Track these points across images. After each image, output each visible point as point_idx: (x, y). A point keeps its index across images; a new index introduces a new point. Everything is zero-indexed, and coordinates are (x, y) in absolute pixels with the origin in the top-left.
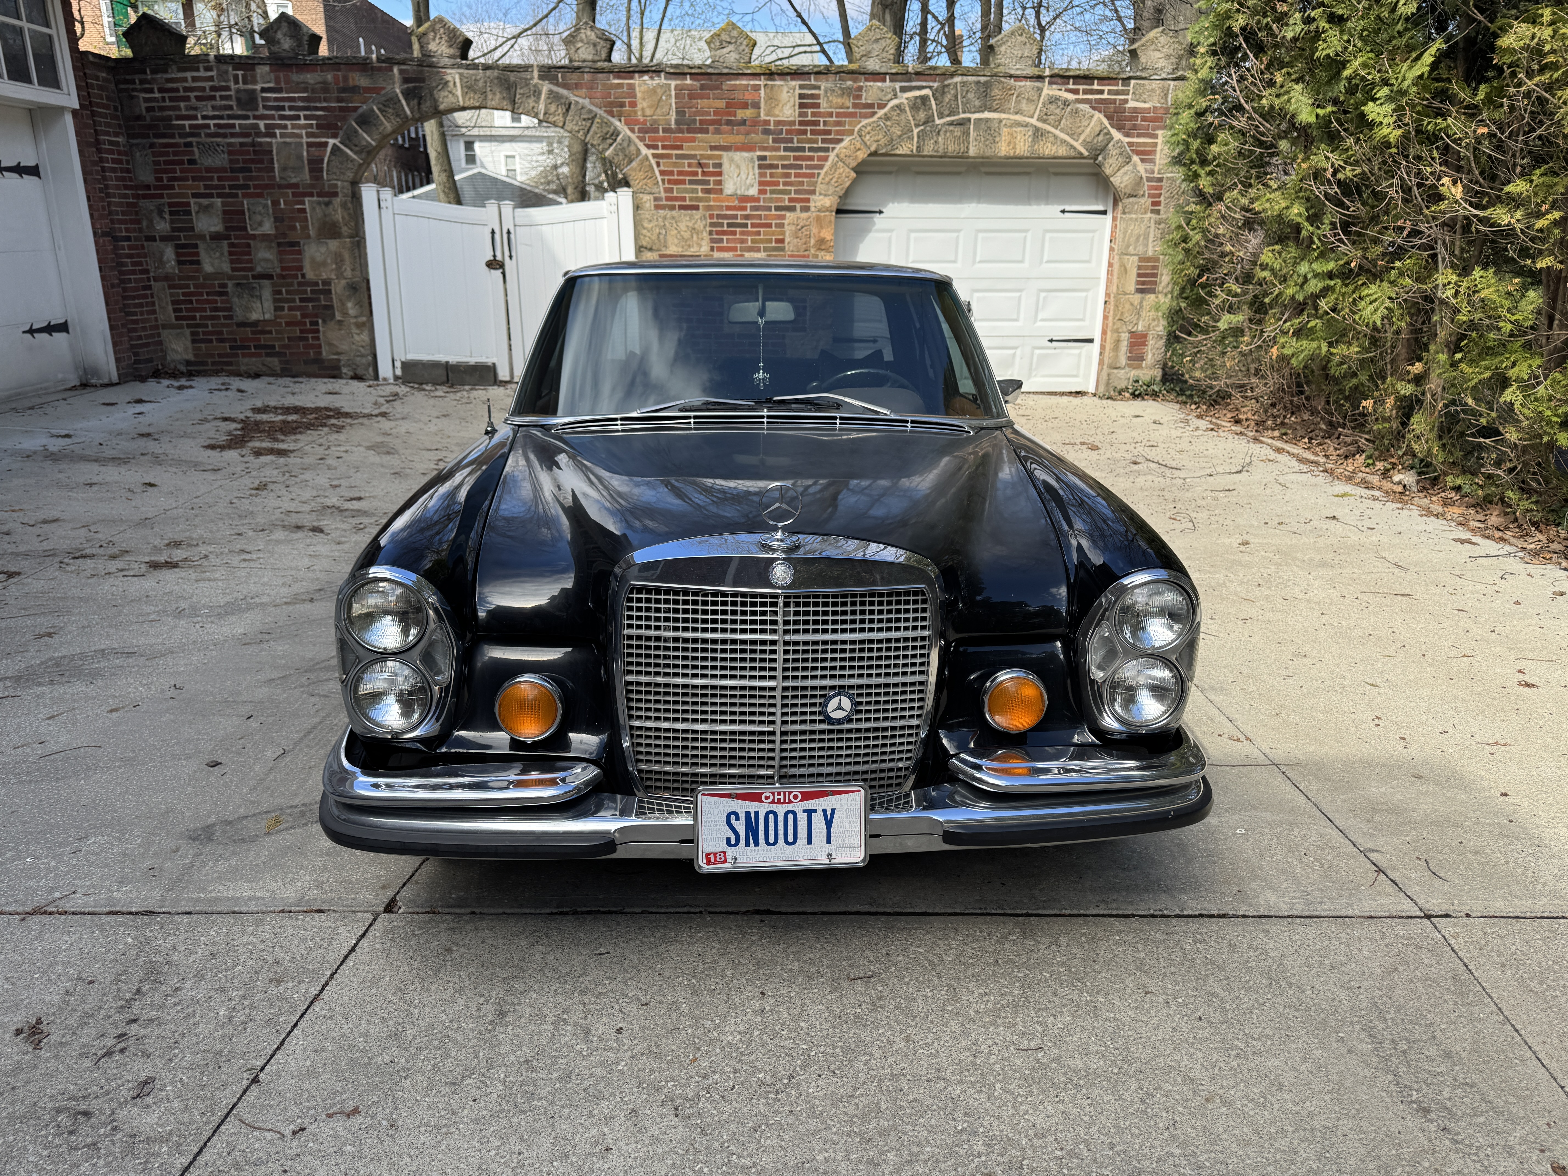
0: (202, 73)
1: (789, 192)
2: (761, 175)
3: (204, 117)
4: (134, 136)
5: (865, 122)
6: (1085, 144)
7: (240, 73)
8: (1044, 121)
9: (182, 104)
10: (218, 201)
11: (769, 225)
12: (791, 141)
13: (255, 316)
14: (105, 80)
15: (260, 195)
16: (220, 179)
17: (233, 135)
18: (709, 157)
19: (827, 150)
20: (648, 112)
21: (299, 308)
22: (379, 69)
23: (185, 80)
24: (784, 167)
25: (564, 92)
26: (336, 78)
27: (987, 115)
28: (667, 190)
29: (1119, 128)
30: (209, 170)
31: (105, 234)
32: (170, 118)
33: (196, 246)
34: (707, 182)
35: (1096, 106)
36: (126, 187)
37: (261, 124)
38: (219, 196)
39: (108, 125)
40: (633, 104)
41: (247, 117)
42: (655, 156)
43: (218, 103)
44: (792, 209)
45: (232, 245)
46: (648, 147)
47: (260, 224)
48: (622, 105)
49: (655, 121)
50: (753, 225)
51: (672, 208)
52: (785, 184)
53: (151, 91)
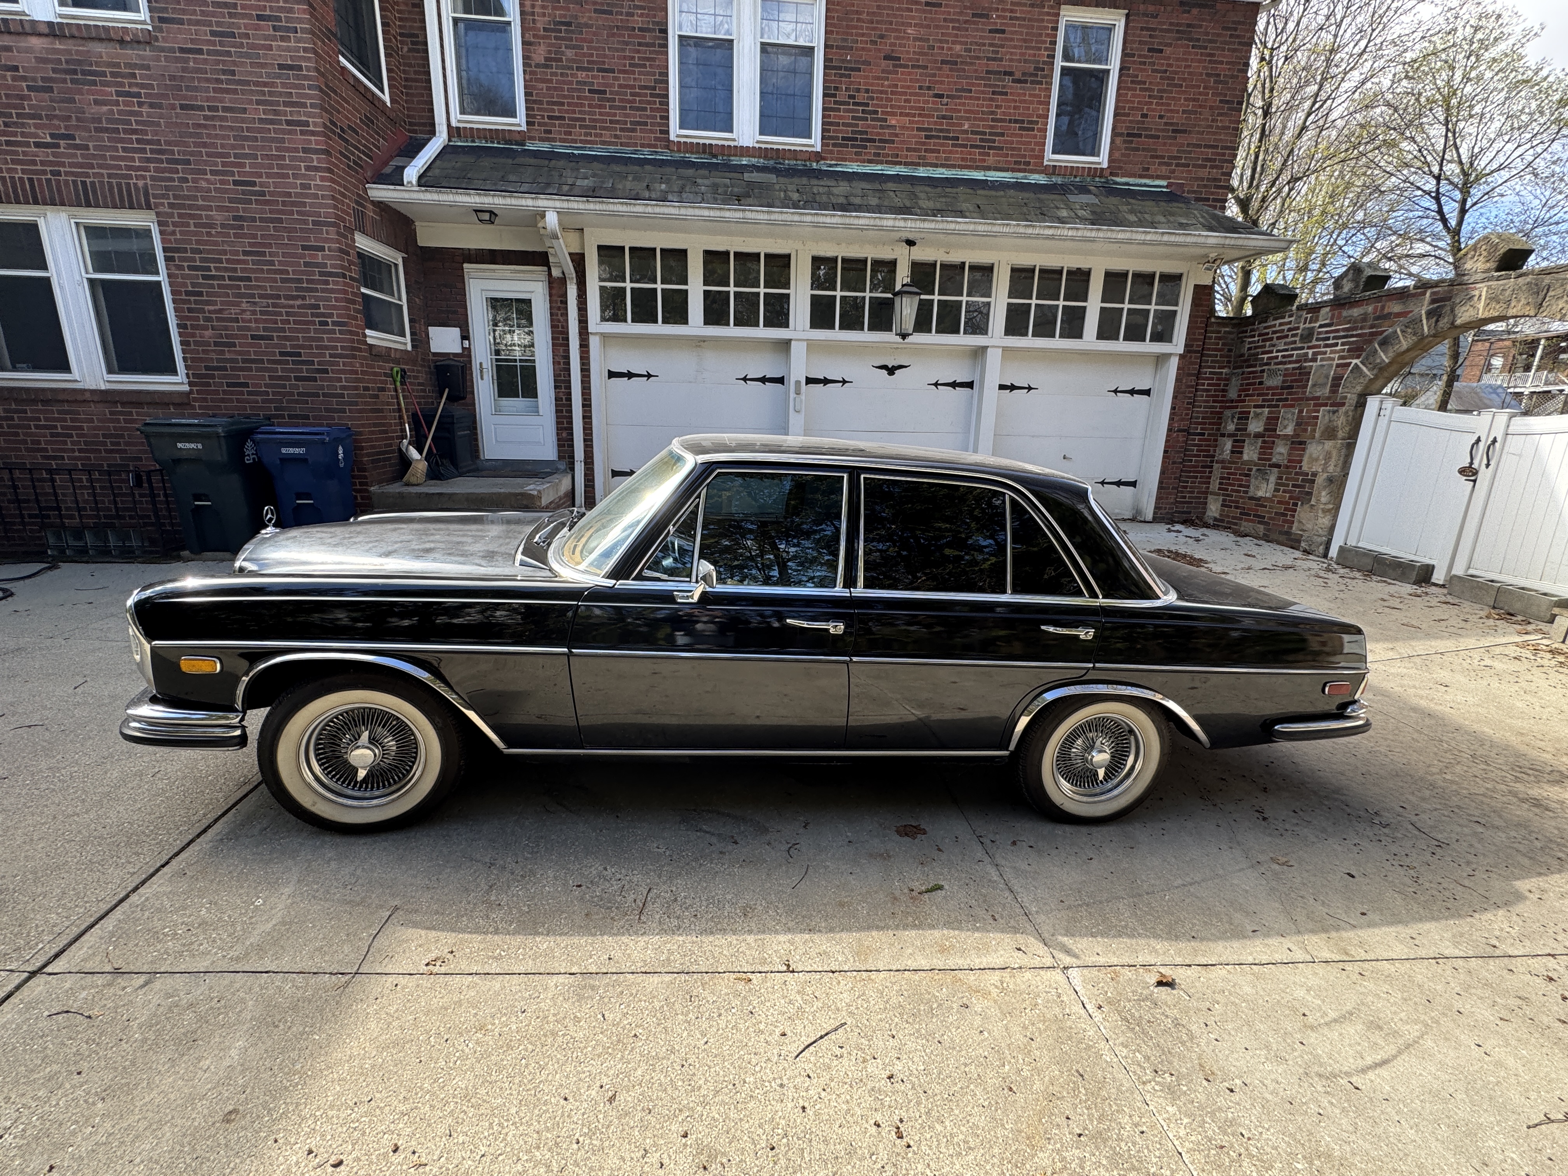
0: (1287, 320)
7: (1310, 315)
10: (1266, 410)
13: (1260, 494)
14: (1227, 332)
15: (1292, 406)
16: (1273, 394)
17: (1290, 362)
21: (1290, 492)
22: (1414, 295)
23: (1275, 326)
26: (1375, 309)
30: (1268, 388)
31: (1179, 431)
33: (1244, 441)
36: (1215, 401)
37: (1310, 352)
38: (1269, 406)
39: (1215, 362)
41: (1303, 348)
45: (1264, 442)
47: (1285, 428)
53: (1254, 336)
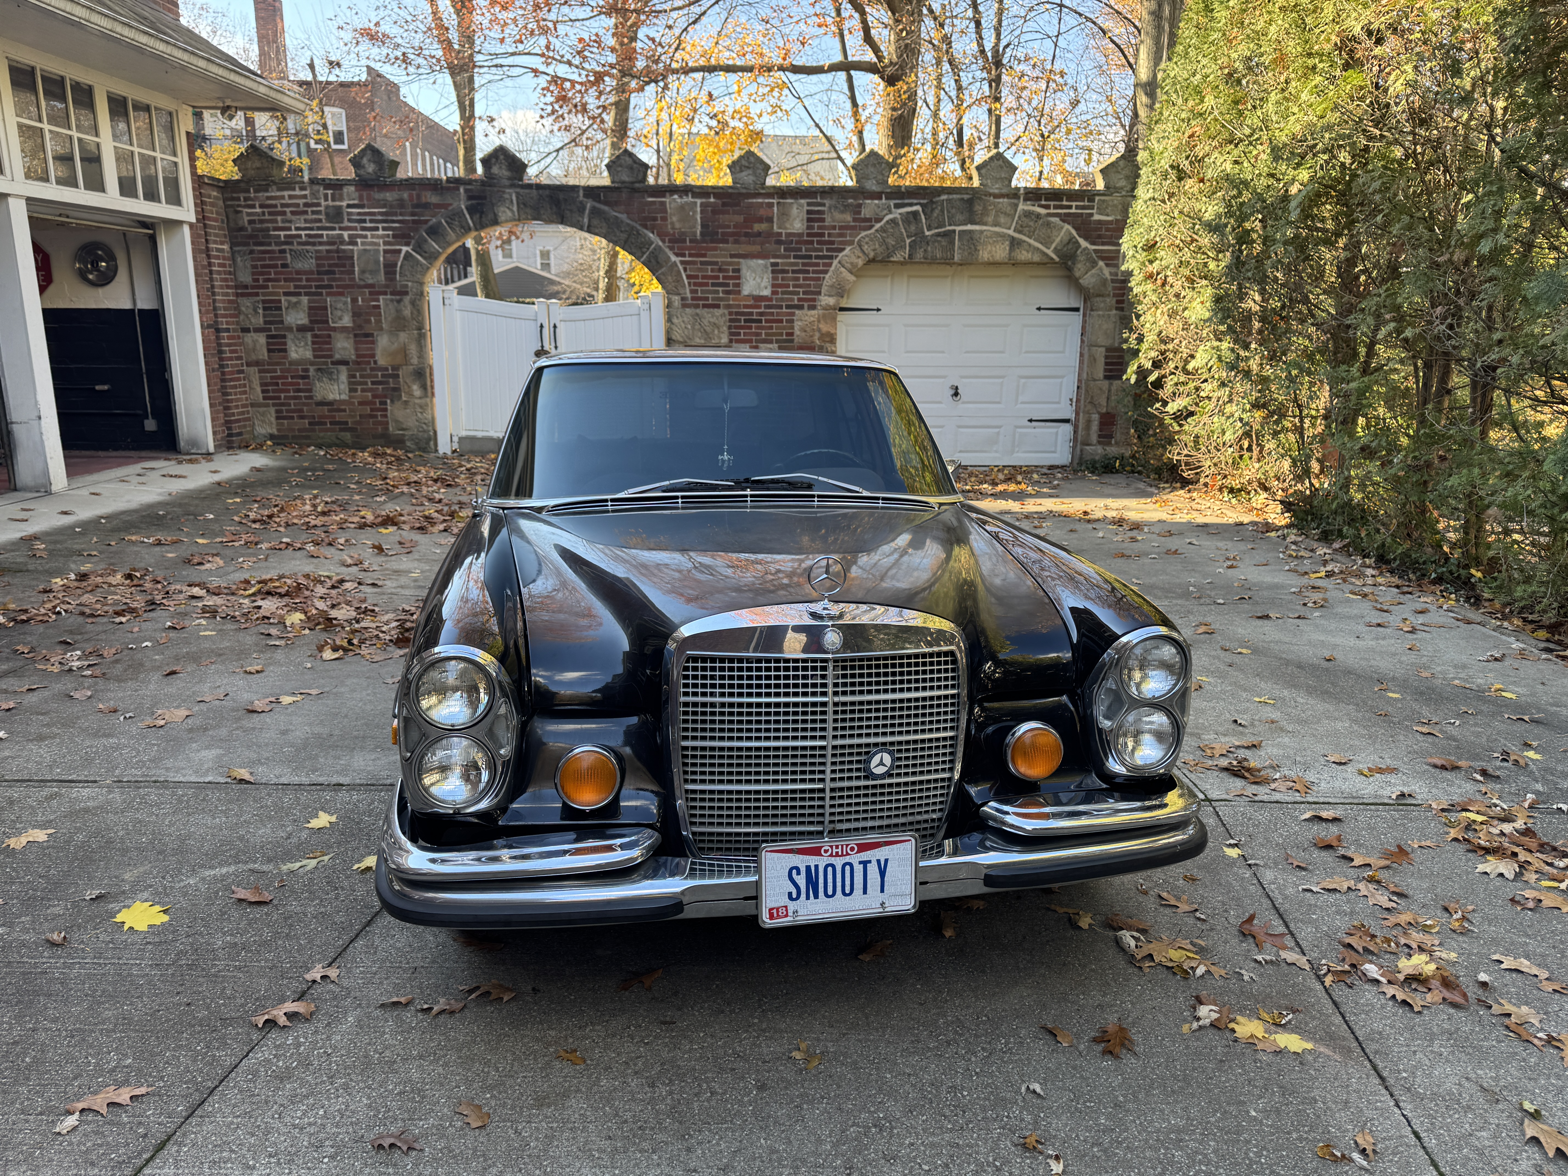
0: (298, 192)
1: (798, 293)
2: (774, 279)
3: (297, 229)
4: (239, 244)
5: (863, 234)
6: (1056, 251)
7: (330, 192)
8: (1020, 232)
9: (279, 218)
10: (305, 299)
11: (781, 321)
12: (800, 250)
13: (331, 397)
14: (216, 198)
15: (341, 294)
16: (308, 280)
17: (321, 244)
18: (730, 264)
19: (831, 257)
20: (677, 225)
21: (370, 390)
22: (448, 189)
23: (283, 197)
24: (794, 272)
25: (606, 208)
26: (411, 196)
27: (969, 227)
28: (692, 291)
29: (1086, 238)
30: (298, 272)
31: (209, 326)
32: (268, 229)
33: (284, 337)
34: (728, 285)
35: (1065, 218)
36: (228, 287)
37: (346, 234)
38: (306, 294)
39: (216, 235)
40: (664, 219)
41: (333, 229)
42: (682, 262)
43: (310, 217)
44: (801, 307)
45: (315, 336)
46: (677, 255)
47: (340, 318)
48: (655, 219)
49: (684, 233)
50: (767, 321)
51: (697, 306)
52: (795, 286)
53: (253, 207)
